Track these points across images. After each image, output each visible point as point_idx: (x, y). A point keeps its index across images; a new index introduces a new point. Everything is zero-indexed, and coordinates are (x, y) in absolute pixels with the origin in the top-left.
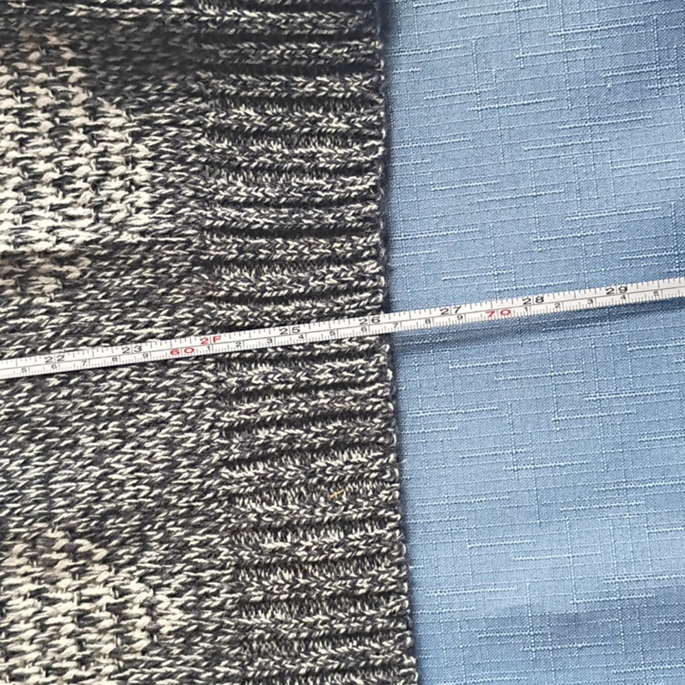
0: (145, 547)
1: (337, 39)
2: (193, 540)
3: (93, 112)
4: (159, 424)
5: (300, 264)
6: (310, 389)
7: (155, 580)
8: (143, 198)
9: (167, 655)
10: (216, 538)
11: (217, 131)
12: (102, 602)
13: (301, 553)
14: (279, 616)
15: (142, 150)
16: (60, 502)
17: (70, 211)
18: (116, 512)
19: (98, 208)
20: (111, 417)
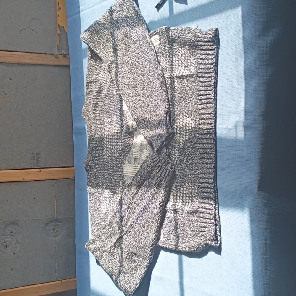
0: (191, 116)
1: (210, 46)
2: (196, 115)
3: (190, 57)
4: (193, 99)
5: (207, 77)
6: (206, 95)
7: (192, 120)
8: (194, 68)
9: (192, 130)
10: (198, 115)
11: (201, 59)
12: (187, 123)
13: (205, 117)
14: (203, 126)
15: (194, 62)
16: (185, 109)
17: (188, 70)
18: (189, 110)
19: (190, 69)
20: (190, 98)
